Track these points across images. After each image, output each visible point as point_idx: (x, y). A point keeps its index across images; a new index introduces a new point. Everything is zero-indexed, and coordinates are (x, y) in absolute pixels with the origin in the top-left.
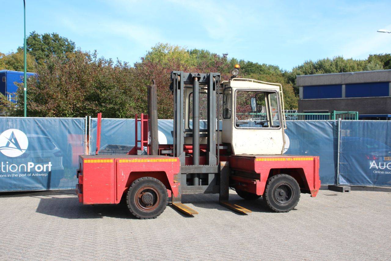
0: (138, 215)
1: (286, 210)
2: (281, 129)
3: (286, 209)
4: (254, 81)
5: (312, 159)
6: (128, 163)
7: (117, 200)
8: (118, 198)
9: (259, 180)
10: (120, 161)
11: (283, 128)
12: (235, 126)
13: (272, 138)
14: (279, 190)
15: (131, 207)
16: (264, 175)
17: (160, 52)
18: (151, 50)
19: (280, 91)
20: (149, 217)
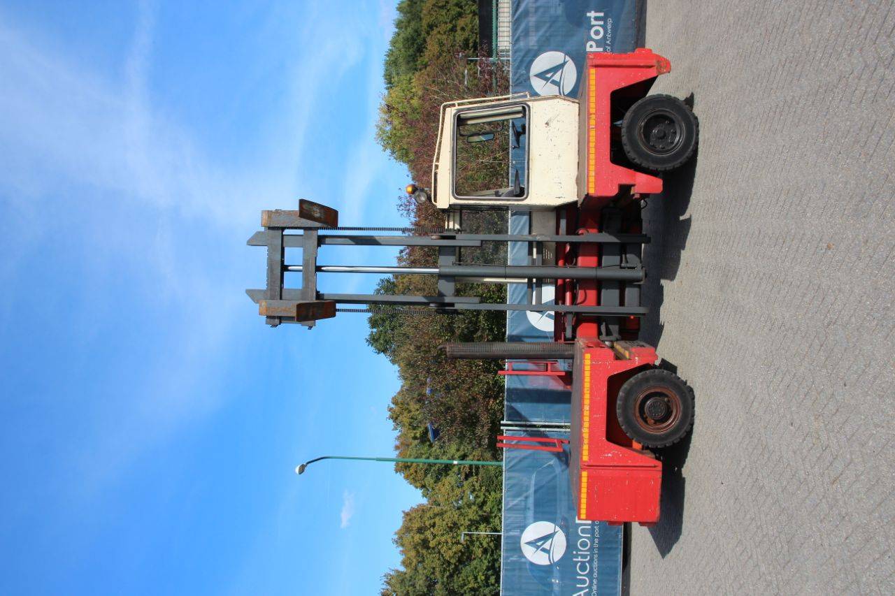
0: (686, 427)
1: (694, 127)
2: (529, 103)
3: (692, 126)
4: (438, 159)
5: (593, 71)
6: (590, 444)
7: (655, 467)
8: (653, 465)
9: (632, 188)
10: (585, 458)
11: (528, 101)
12: (523, 200)
13: (547, 124)
14: (653, 141)
15: (671, 440)
16: (622, 175)
17: (390, 138)
18: (388, 151)
19: (454, 105)
20: (691, 407)
